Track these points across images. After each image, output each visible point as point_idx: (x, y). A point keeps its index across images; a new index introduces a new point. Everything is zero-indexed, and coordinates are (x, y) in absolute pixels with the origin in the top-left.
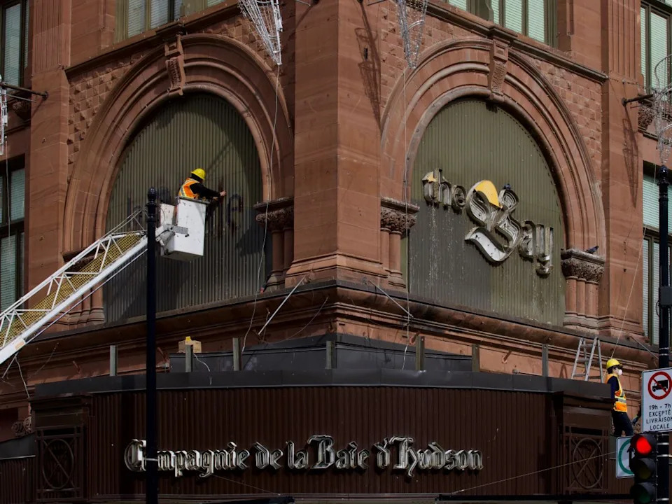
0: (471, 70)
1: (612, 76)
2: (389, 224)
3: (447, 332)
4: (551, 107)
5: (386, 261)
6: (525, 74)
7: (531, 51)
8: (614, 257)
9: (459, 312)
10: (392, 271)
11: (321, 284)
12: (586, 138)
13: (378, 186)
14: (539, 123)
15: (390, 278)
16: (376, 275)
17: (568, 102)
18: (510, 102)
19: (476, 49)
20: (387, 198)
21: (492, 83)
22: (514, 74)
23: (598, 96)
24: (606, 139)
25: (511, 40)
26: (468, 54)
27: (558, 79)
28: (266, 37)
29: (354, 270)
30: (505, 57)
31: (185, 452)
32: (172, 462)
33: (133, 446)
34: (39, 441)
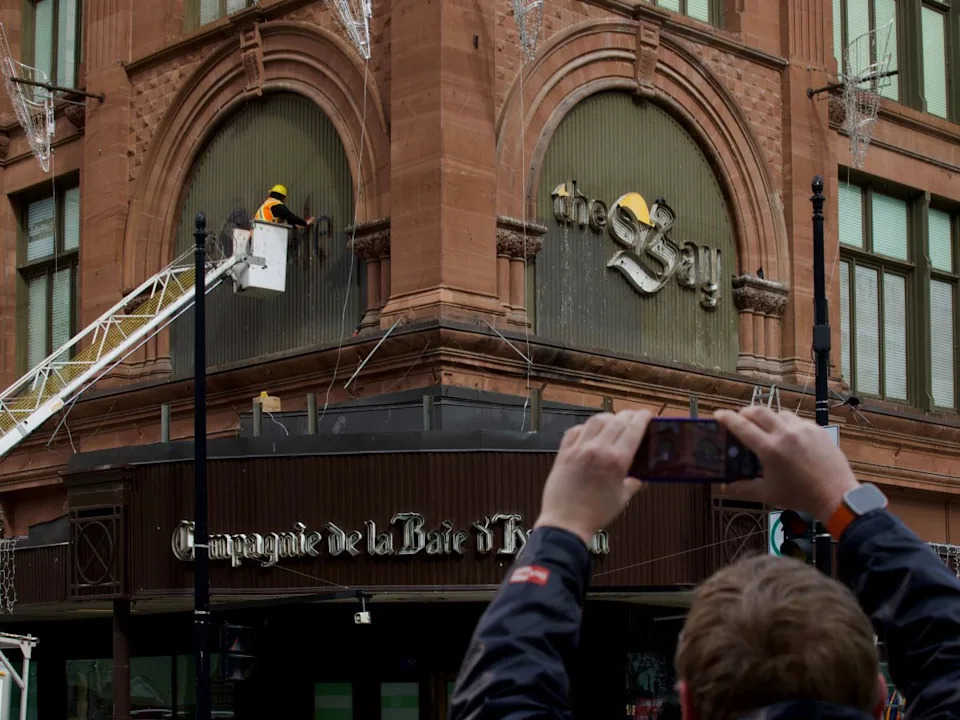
0: (612, 59)
1: (793, 61)
2: (509, 249)
3: (583, 381)
4: (716, 101)
5: (505, 293)
6: (681, 61)
7: (689, 33)
8: (802, 285)
9: (598, 357)
10: (514, 307)
11: (421, 325)
12: (762, 139)
13: (493, 202)
14: (701, 122)
15: (509, 315)
16: (491, 312)
17: (738, 94)
18: (663, 96)
19: (618, 32)
20: (505, 218)
21: (639, 73)
22: (667, 62)
23: (777, 86)
24: (787, 139)
25: (663, 21)
26: (608, 39)
27: (725, 67)
28: (351, 23)
29: (463, 306)
30: (655, 41)
31: (243, 536)
32: (227, 548)
33: (182, 529)
34: (73, 525)
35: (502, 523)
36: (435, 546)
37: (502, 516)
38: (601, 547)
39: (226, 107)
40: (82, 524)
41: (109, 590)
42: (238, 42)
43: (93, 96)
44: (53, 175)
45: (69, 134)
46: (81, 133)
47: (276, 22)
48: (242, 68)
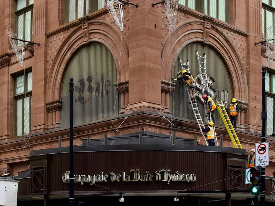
0: (196, 32)
1: (251, 34)
2: (165, 90)
3: (186, 131)
4: (227, 46)
5: (164, 104)
6: (217, 33)
7: (219, 25)
8: (251, 102)
9: (191, 123)
10: (166, 108)
11: (137, 113)
12: (241, 58)
13: (160, 76)
14: (223, 52)
15: (165, 110)
16: (159, 109)
17: (234, 44)
18: (211, 44)
19: (198, 24)
20: (164, 81)
21: (204, 37)
22: (213, 34)
23: (245, 42)
24: (248, 58)
25: (212, 21)
26: (195, 26)
27: (230, 35)
28: (117, 20)
29: (151, 107)
30: (209, 27)
31: (84, 176)
32: (80, 179)
33: (65, 173)
34: (32, 172)
35: (163, 172)
36: (143, 179)
37: (164, 170)
38: (194, 179)
39: (77, 47)
40: (34, 172)
41: (43, 191)
42: (81, 27)
43: (37, 44)
44: (24, 68)
45: (29, 56)
46: (33, 55)
47: (93, 21)
48: (82, 35)
